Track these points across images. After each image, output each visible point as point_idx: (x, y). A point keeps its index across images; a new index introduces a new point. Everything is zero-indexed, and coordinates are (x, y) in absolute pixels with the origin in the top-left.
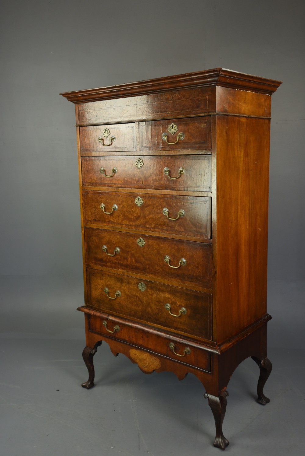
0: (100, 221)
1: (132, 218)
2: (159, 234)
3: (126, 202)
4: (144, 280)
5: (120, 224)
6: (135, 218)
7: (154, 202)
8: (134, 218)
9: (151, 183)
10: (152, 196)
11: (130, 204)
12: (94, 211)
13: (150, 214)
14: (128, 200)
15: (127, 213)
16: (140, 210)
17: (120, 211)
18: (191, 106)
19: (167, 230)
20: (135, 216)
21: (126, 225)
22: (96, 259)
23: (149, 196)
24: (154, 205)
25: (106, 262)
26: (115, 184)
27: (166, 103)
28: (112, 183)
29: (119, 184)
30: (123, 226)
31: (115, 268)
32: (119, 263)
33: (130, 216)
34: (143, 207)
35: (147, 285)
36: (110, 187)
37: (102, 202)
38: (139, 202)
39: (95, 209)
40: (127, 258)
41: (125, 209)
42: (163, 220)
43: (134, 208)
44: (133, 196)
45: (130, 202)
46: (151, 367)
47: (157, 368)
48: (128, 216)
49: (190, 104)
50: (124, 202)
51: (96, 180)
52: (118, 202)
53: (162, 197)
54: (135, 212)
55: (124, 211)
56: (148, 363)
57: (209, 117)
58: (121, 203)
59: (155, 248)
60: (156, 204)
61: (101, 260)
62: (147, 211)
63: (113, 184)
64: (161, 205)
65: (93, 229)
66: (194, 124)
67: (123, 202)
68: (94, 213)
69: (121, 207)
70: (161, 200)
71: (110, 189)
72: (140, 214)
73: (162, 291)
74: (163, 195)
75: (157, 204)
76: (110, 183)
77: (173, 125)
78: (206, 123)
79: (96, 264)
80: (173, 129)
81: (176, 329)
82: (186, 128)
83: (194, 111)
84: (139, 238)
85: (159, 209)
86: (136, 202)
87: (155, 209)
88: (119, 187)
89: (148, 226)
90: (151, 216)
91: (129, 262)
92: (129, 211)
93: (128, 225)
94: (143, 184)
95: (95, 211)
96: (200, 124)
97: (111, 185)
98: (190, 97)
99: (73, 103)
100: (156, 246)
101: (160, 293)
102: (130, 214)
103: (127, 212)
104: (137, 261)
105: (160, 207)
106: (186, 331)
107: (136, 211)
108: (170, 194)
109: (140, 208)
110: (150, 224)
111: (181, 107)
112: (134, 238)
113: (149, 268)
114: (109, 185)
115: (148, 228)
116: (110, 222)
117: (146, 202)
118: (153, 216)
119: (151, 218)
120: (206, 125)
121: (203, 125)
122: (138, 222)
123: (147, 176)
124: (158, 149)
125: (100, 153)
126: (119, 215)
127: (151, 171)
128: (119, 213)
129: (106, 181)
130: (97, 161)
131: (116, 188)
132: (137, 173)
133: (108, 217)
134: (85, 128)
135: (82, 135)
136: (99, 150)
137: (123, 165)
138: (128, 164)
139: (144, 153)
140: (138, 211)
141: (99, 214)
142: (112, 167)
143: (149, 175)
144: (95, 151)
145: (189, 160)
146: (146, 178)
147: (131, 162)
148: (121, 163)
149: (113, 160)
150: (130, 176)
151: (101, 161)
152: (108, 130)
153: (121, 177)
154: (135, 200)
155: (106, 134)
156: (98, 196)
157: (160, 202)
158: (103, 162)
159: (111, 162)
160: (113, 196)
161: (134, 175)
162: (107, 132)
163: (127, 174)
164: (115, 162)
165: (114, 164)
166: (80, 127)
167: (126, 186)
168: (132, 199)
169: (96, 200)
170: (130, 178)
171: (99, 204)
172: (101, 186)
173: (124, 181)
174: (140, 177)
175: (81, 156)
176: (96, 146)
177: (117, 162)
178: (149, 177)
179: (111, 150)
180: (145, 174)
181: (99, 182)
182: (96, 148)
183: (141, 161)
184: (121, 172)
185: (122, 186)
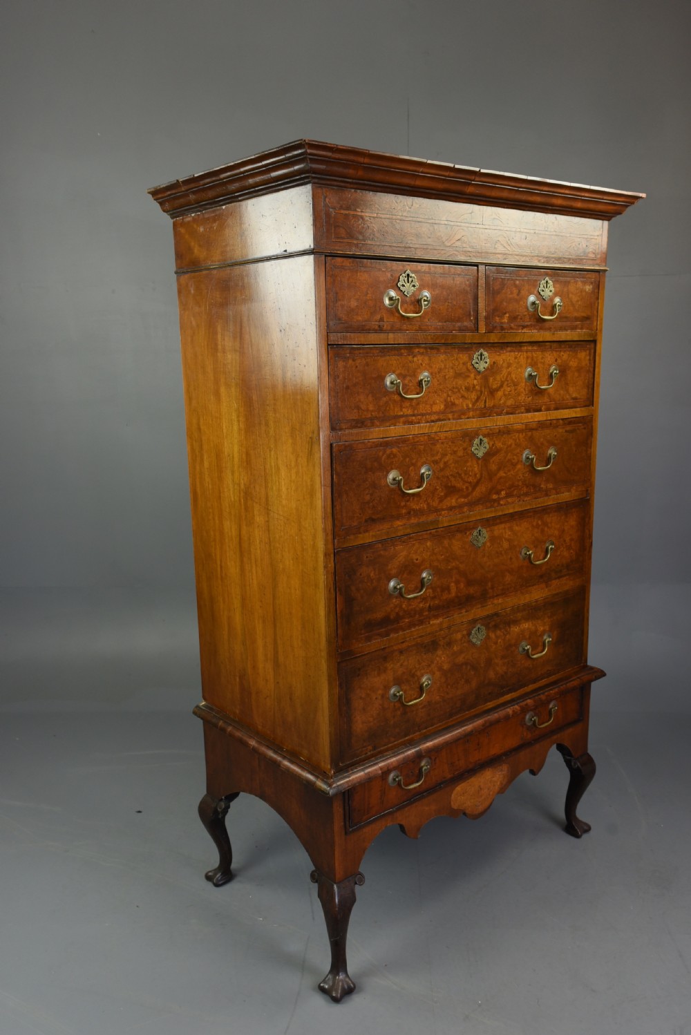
0: (383, 519)
1: (465, 487)
2: (514, 508)
3: (451, 454)
4: (481, 619)
5: (437, 510)
6: (470, 488)
7: (509, 441)
8: (467, 488)
9: (501, 402)
10: (506, 431)
11: (461, 457)
12: (368, 497)
13: (499, 469)
14: (456, 449)
15: (453, 479)
16: (481, 466)
17: (438, 478)
19: (526, 494)
20: (470, 483)
21: (451, 508)
22: (370, 625)
23: (500, 431)
24: (508, 447)
25: (398, 618)
26: (423, 415)
28: (416, 412)
29: (435, 413)
30: (443, 512)
31: (421, 622)
32: (430, 606)
33: (460, 485)
34: (486, 458)
35: (488, 628)
36: (411, 423)
37: (394, 466)
38: (480, 448)
39: (371, 492)
40: (448, 589)
41: (448, 472)
42: (522, 477)
43: (469, 464)
44: (469, 436)
45: (460, 452)
46: (491, 793)
47: (503, 786)
48: (455, 487)
50: (447, 455)
51: (372, 411)
52: (433, 459)
53: (523, 430)
54: (471, 473)
55: (448, 477)
56: (486, 790)
57: (597, 274)
58: (440, 460)
59: (505, 539)
60: (511, 445)
61: (386, 621)
62: (493, 465)
64: (520, 445)
65: (363, 547)
66: (576, 285)
67: (444, 455)
68: (368, 502)
69: (440, 469)
70: (521, 435)
71: (415, 429)
72: (481, 474)
73: (516, 622)
74: (524, 426)
75: (513, 446)
77: (547, 282)
78: (592, 284)
79: (369, 639)
80: (547, 290)
81: (534, 681)
82: (565, 290)
84: (476, 528)
85: (517, 455)
86: (476, 449)
87: (509, 456)
88: (433, 421)
89: (495, 497)
90: (502, 474)
91: (453, 595)
92: (458, 473)
93: (454, 507)
94: (485, 406)
95: (371, 495)
96: (584, 286)
97: (414, 418)
100: (508, 534)
101: (510, 627)
102: (460, 480)
103: (454, 476)
104: (469, 583)
105: (519, 450)
106: (549, 674)
107: (472, 470)
108: (535, 420)
109: (480, 462)
110: (498, 493)
112: (466, 533)
113: (492, 588)
114: (410, 419)
115: (495, 501)
116: (412, 513)
117: (493, 445)
118: (505, 473)
119: (500, 478)
120: (593, 288)
121: (588, 288)
122: (477, 493)
123: (494, 387)
124: (521, 328)
125: (388, 336)
126: (436, 489)
127: (503, 376)
128: (436, 484)
129: (401, 410)
130: (379, 358)
131: (428, 424)
132: (475, 382)
133: (408, 501)
134: (343, 262)
135: (334, 280)
136: (385, 326)
137: (445, 366)
138: (457, 363)
139: (493, 338)
140: (476, 469)
141: (383, 500)
142: (419, 371)
143: (499, 385)
144: (376, 331)
145: (565, 351)
146: (492, 393)
147: (464, 357)
148: (441, 359)
149: (422, 354)
150: (459, 391)
151: (388, 358)
152: (413, 275)
153: (438, 395)
154: (472, 445)
155: (407, 285)
156: (381, 454)
157: (519, 440)
158: (394, 360)
159: (415, 359)
160: (422, 447)
161: (467, 389)
162: (412, 281)
163: (453, 388)
164: (427, 358)
165: (424, 365)
166: (329, 258)
167: (450, 416)
168: (465, 445)
169: (376, 464)
170: (460, 396)
171: (385, 473)
172: (388, 424)
173: (445, 405)
174: (481, 392)
175: (328, 345)
176: (378, 317)
177: (430, 360)
178: (497, 390)
179: (419, 328)
180: (490, 385)
181: (381, 415)
182: (376, 321)
183: (486, 354)
184: (440, 384)
185: (441, 417)
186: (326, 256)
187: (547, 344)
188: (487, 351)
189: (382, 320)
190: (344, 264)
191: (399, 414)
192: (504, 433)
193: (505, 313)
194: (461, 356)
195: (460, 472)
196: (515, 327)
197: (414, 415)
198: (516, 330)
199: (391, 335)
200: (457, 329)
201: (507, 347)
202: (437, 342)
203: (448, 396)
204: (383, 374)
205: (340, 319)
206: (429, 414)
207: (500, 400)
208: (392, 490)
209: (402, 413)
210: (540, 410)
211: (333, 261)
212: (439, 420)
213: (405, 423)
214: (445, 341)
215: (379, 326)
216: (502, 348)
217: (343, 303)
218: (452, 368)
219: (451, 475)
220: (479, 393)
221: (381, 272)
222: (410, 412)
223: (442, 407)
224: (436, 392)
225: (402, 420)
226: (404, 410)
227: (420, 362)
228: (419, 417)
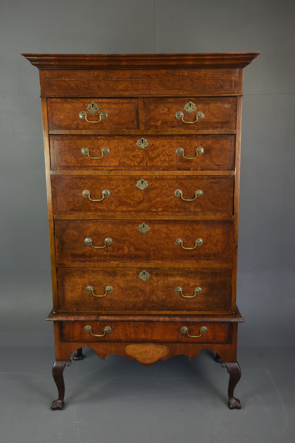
0: (80, 210)
1: (132, 203)
2: (169, 217)
3: (122, 186)
4: (146, 268)
5: (113, 211)
6: (136, 203)
7: (163, 184)
8: (134, 203)
9: (158, 164)
10: (162, 179)
11: (129, 188)
12: (71, 200)
13: (157, 197)
14: (125, 184)
16: (143, 194)
17: (114, 197)
18: (214, 86)
19: (179, 212)
20: (136, 201)
21: (123, 211)
22: (74, 255)
23: (156, 178)
24: (163, 187)
25: (90, 256)
26: (104, 167)
27: (182, 81)
28: (100, 165)
29: (112, 166)
30: (118, 213)
31: (105, 261)
32: (110, 254)
33: (129, 201)
34: (147, 190)
35: (151, 273)
36: (98, 170)
37: (86, 188)
38: (142, 185)
39: (73, 197)
40: (123, 249)
41: (121, 194)
42: (174, 202)
43: (135, 192)
44: (134, 179)
45: (129, 186)
46: (155, 357)
47: (164, 356)
48: (125, 202)
49: (213, 83)
50: (119, 186)
51: (74, 163)
52: (110, 187)
53: (174, 179)
54: (136, 197)
55: (120, 196)
56: (151, 354)
57: (234, 98)
58: (116, 188)
59: (163, 232)
60: (165, 186)
61: (83, 255)
62: (152, 194)
63: (102, 166)
64: (172, 187)
65: (69, 221)
66: (216, 104)
67: (118, 186)
68: (71, 202)
69: (116, 192)
70: (173, 181)
71: (99, 173)
72: (144, 198)
73: (172, 275)
74: (175, 177)
75: (167, 186)
76: (98, 165)
77: (190, 104)
78: (230, 103)
79: (73, 261)
80: (190, 108)
81: (188, 310)
82: (207, 107)
83: (217, 91)
84: (141, 224)
85: (170, 191)
86: (139, 185)
87: (164, 191)
88: (111, 170)
89: (154, 210)
90: (159, 199)
91: (126, 252)
92: (127, 195)
93: (125, 211)
94: (147, 165)
95: (73, 199)
96: (223, 104)
97: (99, 168)
98: (213, 77)
99: (38, 67)
100: (165, 230)
101: (168, 277)
102: (129, 199)
103: (124, 197)
104: (136, 249)
105: (171, 189)
106: (200, 310)
107: (137, 195)
108: (184, 174)
109: (143, 192)
110: (156, 208)
111: (201, 86)
112: (134, 225)
113: (154, 254)
114: (97, 168)
115: (154, 212)
116: (98, 210)
117: (152, 185)
118: (161, 199)
119: (158, 201)
120: (231, 105)
121: (227, 106)
122: (141, 207)
123: (153, 156)
124: (171, 127)
125: (82, 131)
126: (112, 202)
127: (159, 151)
128: (112, 199)
129: (92, 164)
130: (77, 140)
131: (107, 171)
132: (139, 153)
133: (95, 204)
134: (56, 100)
135: (52, 108)
136: (80, 127)
137: (118, 145)
138: (126, 144)
139: (150, 132)
140: (140, 195)
141: (80, 202)
142: (102, 147)
143: (156, 155)
144: (74, 129)
145: (208, 140)
146: (151, 159)
147: (131, 141)
148: (114, 142)
149: (103, 139)
150: (128, 157)
151: (83, 140)
152: (96, 104)
153: (114, 158)
154: (136, 183)
155: (92, 109)
156: (78, 182)
157: (172, 184)
158: (86, 142)
159: (99, 141)
160: (104, 181)
161: (134, 156)
162: (95, 107)
163: (124, 155)
164: (106, 141)
165: (105, 144)
166: (49, 99)
167: (123, 168)
168: (132, 183)
169: (75, 186)
170: (129, 159)
171: (81, 190)
172: (83, 169)
173: (119, 163)
174: (144, 158)
175: (49, 135)
176: (76, 123)
177: (109, 142)
178: (155, 158)
179: (101, 127)
180: (150, 155)
181: (79, 165)
182: (75, 125)
183: (146, 140)
184: (115, 153)
185: (117, 168)
186: (47, 98)
187: (194, 136)
188: (146, 139)
189: (78, 124)
190: (57, 101)
191: (90, 165)
192: (160, 179)
193: (159, 120)
194: (129, 140)
195: (129, 195)
196: (167, 127)
197: (99, 166)
198: (167, 128)
199: (83, 131)
200: (125, 128)
201: (162, 137)
202: (112, 134)
203: (121, 159)
204: (80, 147)
205: (55, 124)
206: (109, 167)
207: (158, 163)
208: (85, 198)
209: (92, 165)
210: (189, 170)
211: (51, 100)
212: (114, 170)
213: (93, 170)
214: (117, 133)
215: (77, 127)
216: (158, 138)
217: (56, 117)
218: (123, 146)
219: (123, 196)
220: (142, 159)
221: (77, 104)
222: (97, 165)
223: (117, 164)
224: (113, 157)
225: (92, 168)
226: (93, 164)
227: (102, 143)
228: (103, 168)
